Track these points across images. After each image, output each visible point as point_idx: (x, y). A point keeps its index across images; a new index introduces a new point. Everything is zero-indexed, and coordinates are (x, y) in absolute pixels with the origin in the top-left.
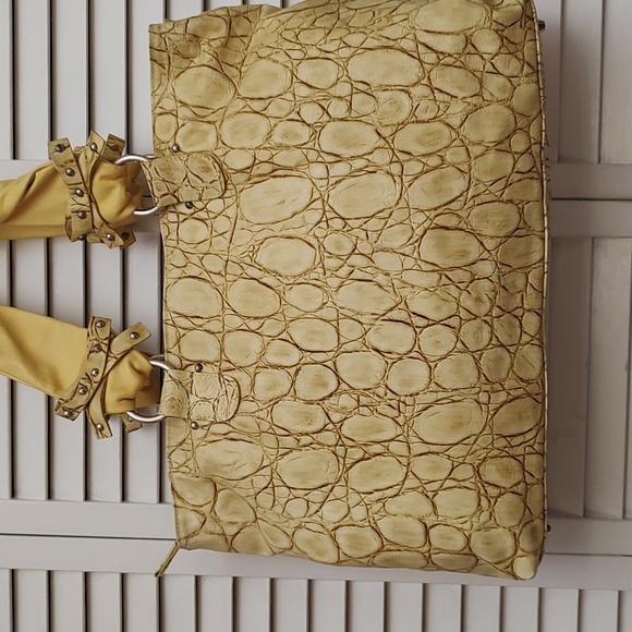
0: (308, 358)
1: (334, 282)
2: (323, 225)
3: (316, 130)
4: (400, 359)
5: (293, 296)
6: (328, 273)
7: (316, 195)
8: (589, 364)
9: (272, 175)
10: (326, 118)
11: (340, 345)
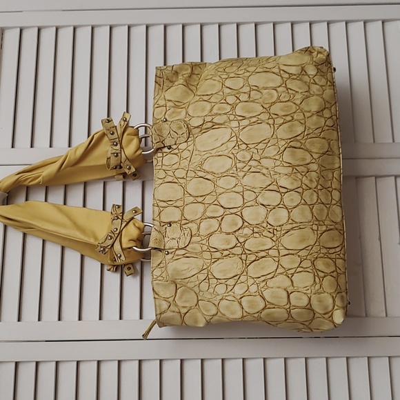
0: (228, 212)
1: (242, 174)
2: (237, 148)
3: (234, 107)
4: (274, 208)
5: (221, 182)
6: (238, 170)
7: (233, 135)
8: (360, 238)
9: (212, 128)
10: (238, 101)
11: (244, 204)
